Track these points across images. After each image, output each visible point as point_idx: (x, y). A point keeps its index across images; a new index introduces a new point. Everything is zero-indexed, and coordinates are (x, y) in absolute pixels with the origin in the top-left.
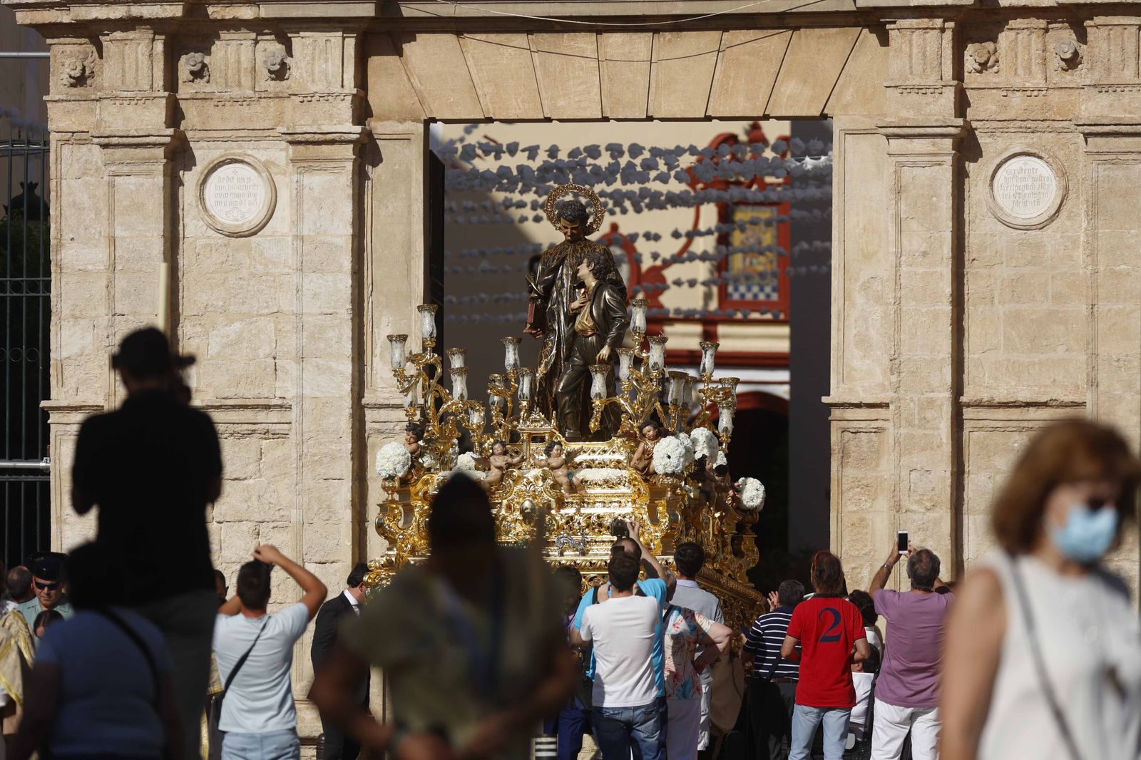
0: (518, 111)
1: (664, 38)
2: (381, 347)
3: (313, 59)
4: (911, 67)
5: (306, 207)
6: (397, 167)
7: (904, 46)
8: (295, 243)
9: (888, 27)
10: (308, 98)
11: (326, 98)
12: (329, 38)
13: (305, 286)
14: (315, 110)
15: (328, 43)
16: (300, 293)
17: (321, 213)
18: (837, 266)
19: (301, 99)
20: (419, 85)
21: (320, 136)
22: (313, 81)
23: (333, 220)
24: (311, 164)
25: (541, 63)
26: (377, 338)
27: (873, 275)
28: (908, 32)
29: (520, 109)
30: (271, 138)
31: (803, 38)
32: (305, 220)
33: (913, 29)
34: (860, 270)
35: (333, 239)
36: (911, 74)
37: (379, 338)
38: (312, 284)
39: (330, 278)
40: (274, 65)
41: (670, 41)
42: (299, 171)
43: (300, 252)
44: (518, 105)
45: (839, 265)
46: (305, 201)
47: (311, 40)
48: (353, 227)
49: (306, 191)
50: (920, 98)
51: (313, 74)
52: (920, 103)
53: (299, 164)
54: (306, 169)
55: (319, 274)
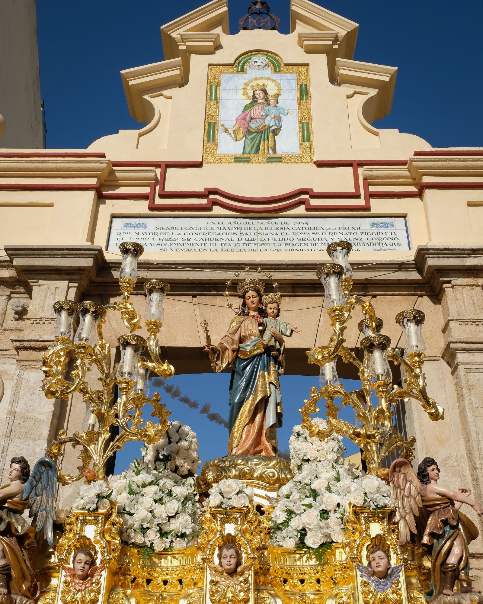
0: (183, 342)
1: (285, 301)
2: (63, 503)
3: (45, 298)
4: (465, 309)
5: (22, 393)
6: (94, 376)
7: (458, 296)
8: (8, 417)
9: (445, 285)
10: (37, 321)
11: (50, 321)
12: (58, 286)
13: (10, 449)
14: (40, 329)
15: (57, 290)
16: (5, 453)
17: (33, 397)
18: (421, 447)
19: (32, 322)
20: (116, 326)
21: (41, 343)
22: (42, 311)
23: (40, 402)
24: (31, 363)
25: (200, 314)
26: (61, 496)
27: (449, 455)
28: (460, 288)
29: (184, 341)
30: (7, 356)
31: (379, 302)
32: (19, 402)
33: (463, 286)
34: (438, 451)
35: (38, 415)
36: (466, 312)
37: (62, 497)
38: (16, 448)
39: (30, 443)
40: (18, 307)
41: (288, 303)
42: (21, 368)
43: (11, 423)
44: (183, 338)
45: (423, 446)
46: (22, 389)
47: (46, 287)
48: (55, 407)
49: (24, 382)
50: (474, 327)
51: (43, 307)
52: (476, 331)
53: (22, 364)
54: (27, 367)
55: (23, 441)
